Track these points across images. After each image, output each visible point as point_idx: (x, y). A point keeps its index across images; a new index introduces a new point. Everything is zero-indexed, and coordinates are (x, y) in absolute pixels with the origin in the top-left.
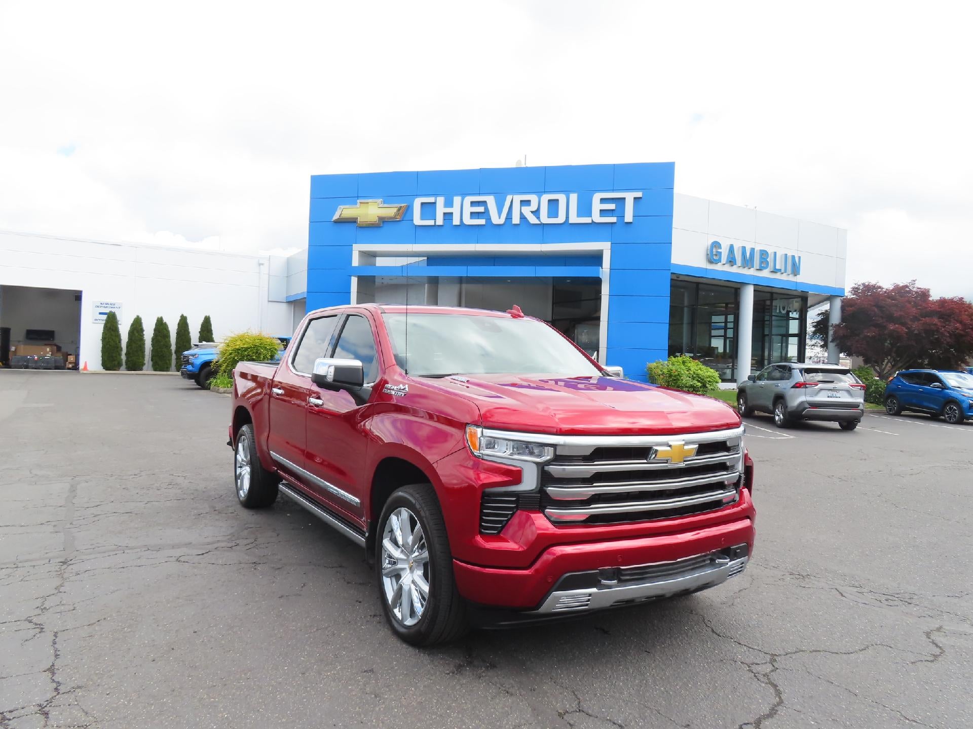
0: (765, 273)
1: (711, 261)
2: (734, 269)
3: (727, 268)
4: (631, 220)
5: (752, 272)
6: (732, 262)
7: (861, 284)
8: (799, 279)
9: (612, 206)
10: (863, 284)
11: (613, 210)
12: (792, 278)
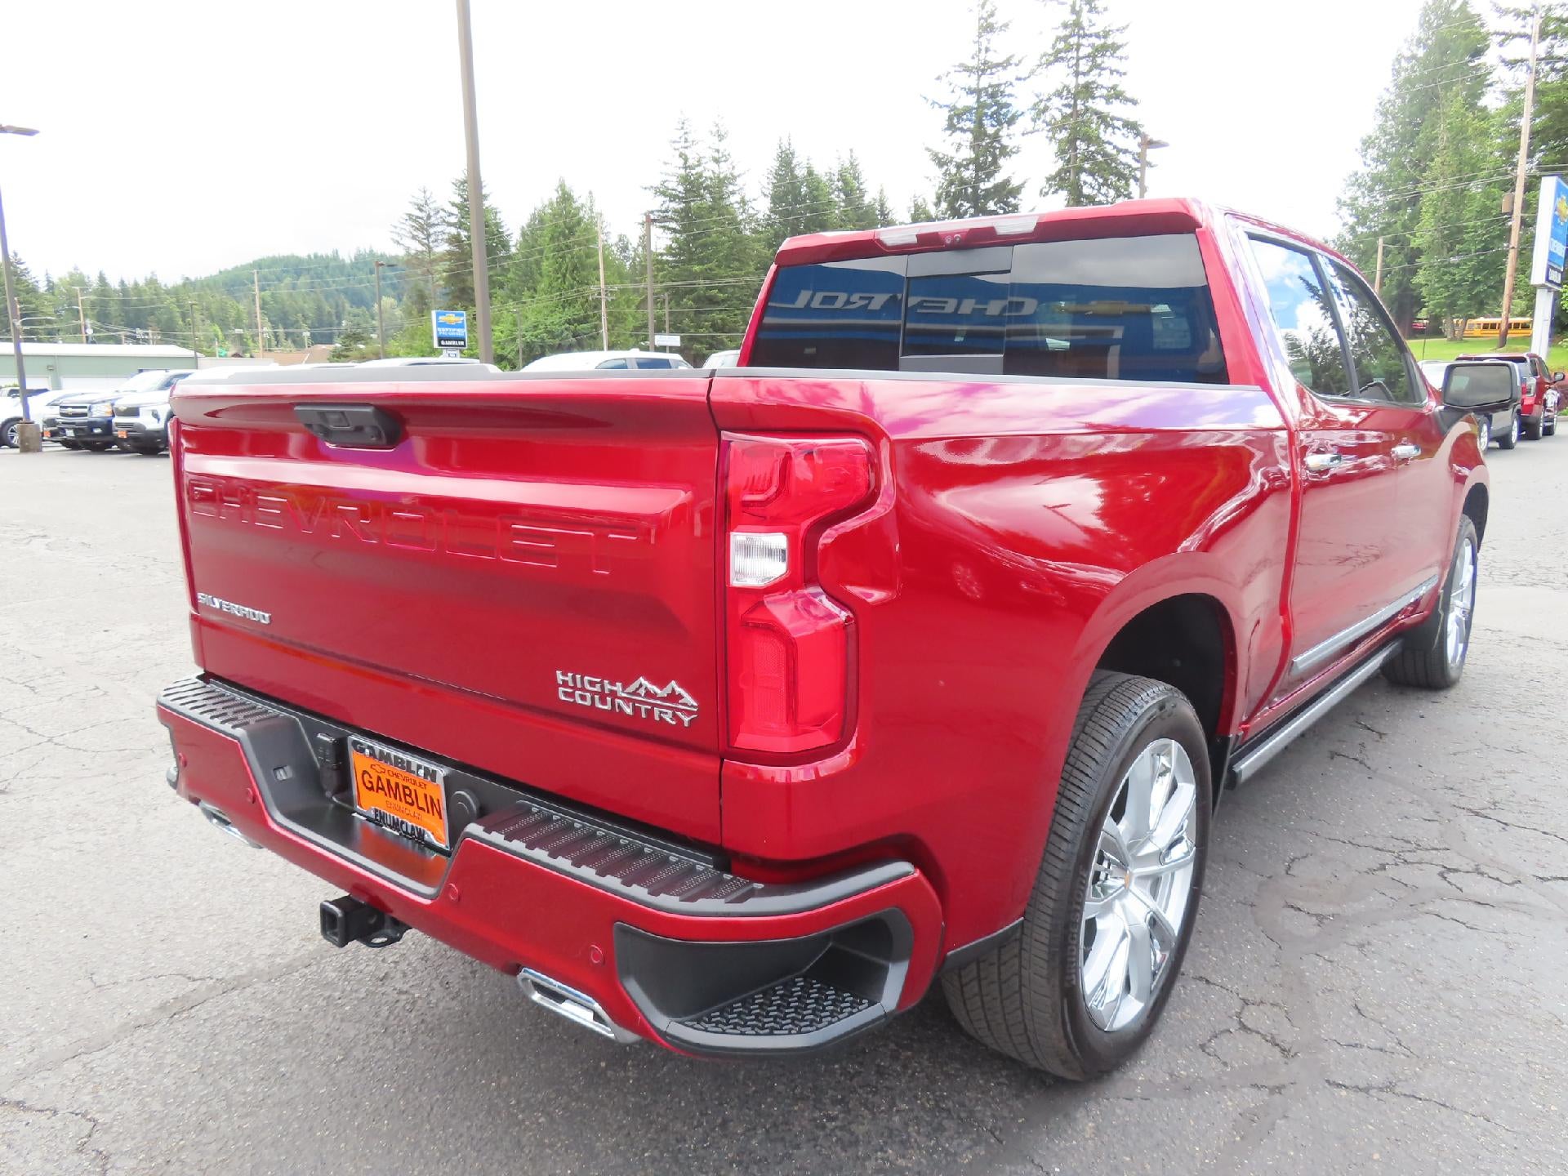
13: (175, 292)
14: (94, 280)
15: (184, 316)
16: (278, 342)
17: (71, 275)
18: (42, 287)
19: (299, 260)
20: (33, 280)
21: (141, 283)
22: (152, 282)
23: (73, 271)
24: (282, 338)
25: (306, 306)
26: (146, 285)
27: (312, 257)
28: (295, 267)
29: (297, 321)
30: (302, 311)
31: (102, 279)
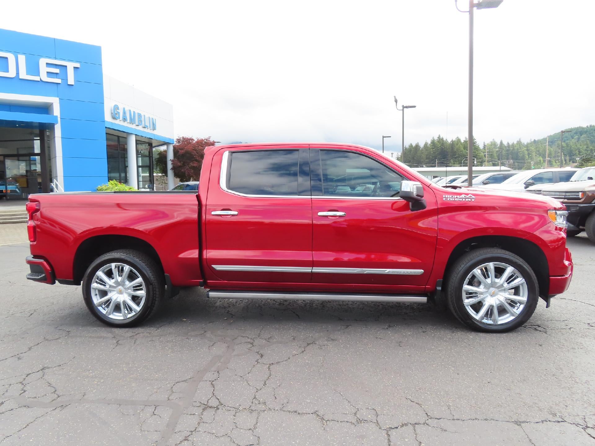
0: (140, 128)
1: (114, 118)
2: (125, 124)
3: (122, 123)
4: (73, 83)
5: (134, 126)
6: (125, 120)
7: (181, 137)
8: (155, 132)
9: (57, 71)
10: (183, 138)
11: (57, 74)
12: (151, 132)
13: (527, 146)
14: (498, 143)
15: (529, 154)
16: (566, 162)
17: (491, 142)
18: (481, 147)
19: (583, 128)
20: (477, 145)
21: (515, 142)
22: (519, 143)
23: (492, 141)
24: (568, 161)
25: (581, 147)
26: (517, 144)
27: (589, 126)
28: (580, 132)
29: (576, 154)
30: (579, 149)
31: (501, 143)
